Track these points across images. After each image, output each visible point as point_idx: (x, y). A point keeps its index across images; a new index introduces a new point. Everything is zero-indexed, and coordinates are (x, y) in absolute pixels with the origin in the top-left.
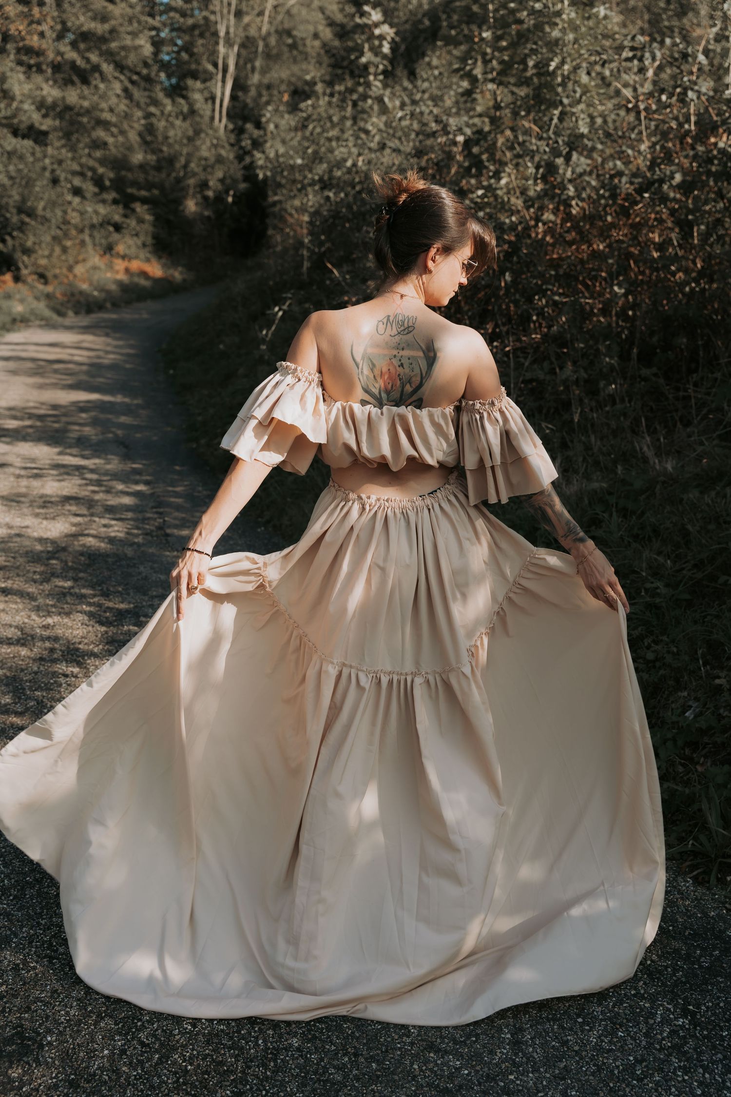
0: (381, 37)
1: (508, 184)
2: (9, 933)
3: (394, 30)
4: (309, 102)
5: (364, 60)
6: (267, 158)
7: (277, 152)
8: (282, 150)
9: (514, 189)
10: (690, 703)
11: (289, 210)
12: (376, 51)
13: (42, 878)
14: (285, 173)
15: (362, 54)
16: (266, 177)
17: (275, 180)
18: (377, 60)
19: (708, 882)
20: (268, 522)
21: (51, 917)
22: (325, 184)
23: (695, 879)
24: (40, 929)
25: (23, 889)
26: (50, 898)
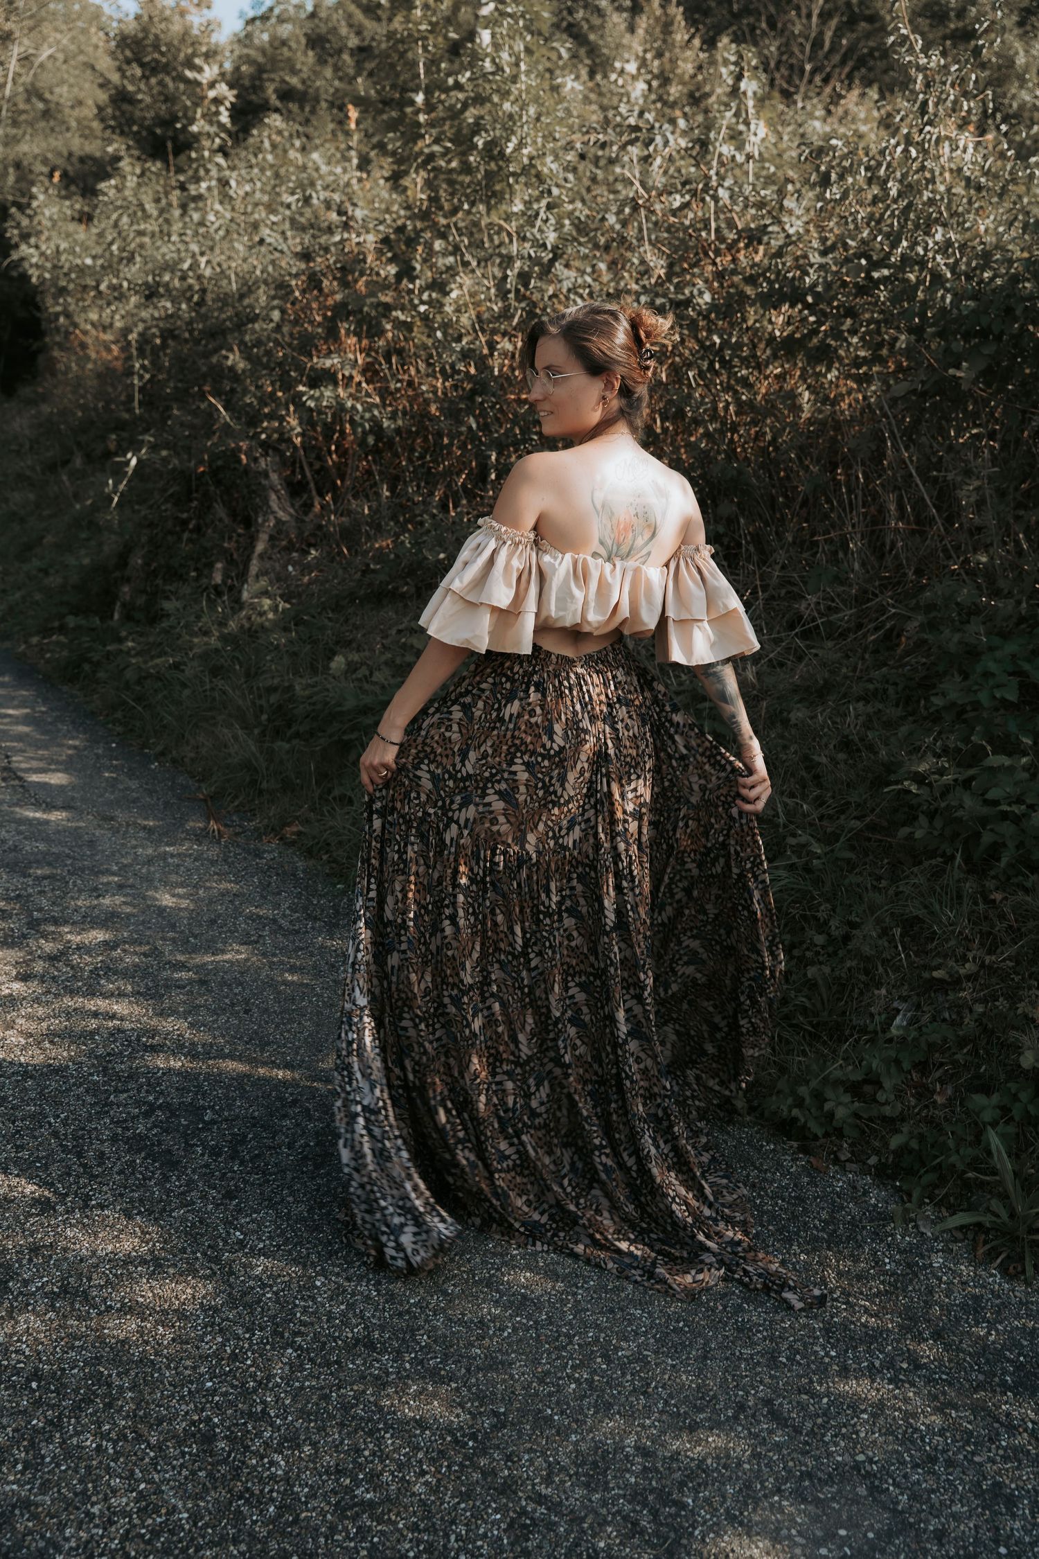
0: (217, 101)
1: (458, 297)
2: (42, 1544)
3: (235, 92)
4: (113, 182)
5: (194, 128)
6: (42, 254)
7: (58, 247)
8: (64, 245)
9: (466, 305)
10: (895, 1004)
11: (83, 326)
12: (211, 117)
13: (60, 1418)
14: (73, 276)
15: (192, 121)
16: (43, 281)
17: (55, 285)
18: (213, 130)
19: (1024, 1272)
20: (162, 754)
21: (106, 1499)
22: (151, 293)
23: (1004, 1270)
24: (96, 1526)
25: (32, 1445)
26: (91, 1458)
